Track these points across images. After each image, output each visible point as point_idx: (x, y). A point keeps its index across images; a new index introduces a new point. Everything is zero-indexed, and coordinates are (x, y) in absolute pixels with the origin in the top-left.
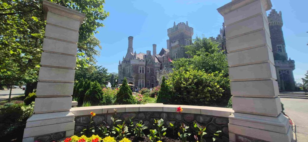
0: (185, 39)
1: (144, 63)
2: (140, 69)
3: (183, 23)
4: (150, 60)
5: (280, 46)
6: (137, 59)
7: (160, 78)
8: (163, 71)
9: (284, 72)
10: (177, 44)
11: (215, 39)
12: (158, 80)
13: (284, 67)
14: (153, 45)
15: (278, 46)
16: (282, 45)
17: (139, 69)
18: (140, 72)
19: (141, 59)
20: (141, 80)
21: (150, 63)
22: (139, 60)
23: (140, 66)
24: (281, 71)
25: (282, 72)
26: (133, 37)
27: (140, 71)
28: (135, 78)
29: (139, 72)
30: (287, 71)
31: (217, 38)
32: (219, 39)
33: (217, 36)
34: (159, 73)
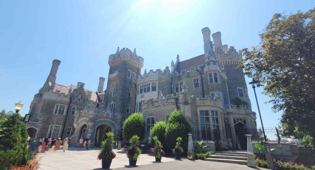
0: (129, 70)
1: (67, 100)
2: (57, 108)
3: (127, 49)
4: (80, 97)
5: (241, 90)
6: (54, 91)
7: (78, 123)
8: (84, 112)
9: (240, 121)
10: (116, 75)
11: (163, 72)
12: (75, 125)
13: (240, 114)
14: (100, 78)
15: (239, 89)
16: (243, 88)
17: (55, 107)
18: (56, 113)
19: (62, 93)
20: (54, 125)
21: (79, 100)
22: (58, 93)
23: (58, 103)
24: (236, 120)
25: (237, 122)
26: (60, 62)
27: (56, 110)
28: (43, 122)
29: (54, 113)
30: (243, 120)
31: (165, 71)
32: (167, 73)
33: (165, 68)
34: (78, 114)
